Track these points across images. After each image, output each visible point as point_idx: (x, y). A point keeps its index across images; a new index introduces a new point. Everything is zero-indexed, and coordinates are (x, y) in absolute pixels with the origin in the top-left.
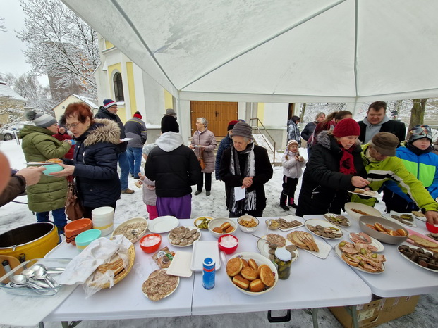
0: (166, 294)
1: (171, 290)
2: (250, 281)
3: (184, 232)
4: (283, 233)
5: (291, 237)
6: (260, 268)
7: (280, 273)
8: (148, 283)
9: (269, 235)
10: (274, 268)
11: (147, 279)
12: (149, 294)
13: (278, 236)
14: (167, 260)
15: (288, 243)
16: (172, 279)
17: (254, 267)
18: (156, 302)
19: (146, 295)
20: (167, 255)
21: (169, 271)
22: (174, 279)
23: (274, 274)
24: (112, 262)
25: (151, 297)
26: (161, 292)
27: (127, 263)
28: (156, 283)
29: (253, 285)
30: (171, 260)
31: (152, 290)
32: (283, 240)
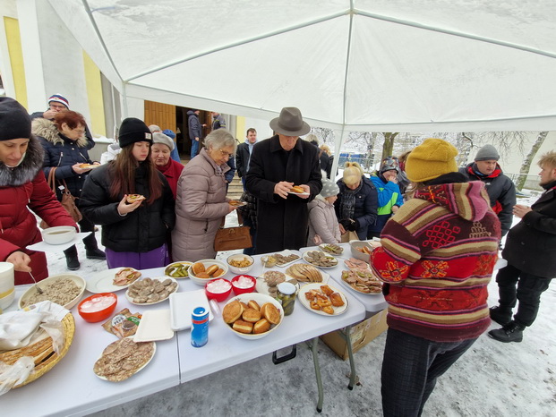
0: (138, 367)
1: (144, 361)
2: (254, 323)
3: (151, 285)
4: (282, 269)
5: (290, 272)
6: (264, 307)
8: (105, 361)
9: (267, 273)
10: (278, 304)
11: (100, 356)
12: (107, 375)
13: (276, 273)
14: (131, 325)
15: (288, 278)
16: (143, 348)
17: (256, 308)
18: (123, 382)
19: (104, 378)
20: (129, 319)
21: (136, 338)
22: (147, 346)
23: (279, 310)
24: (32, 344)
25: (113, 378)
26: (128, 368)
27: (60, 342)
28: (118, 358)
29: (257, 326)
30: (138, 323)
31: (112, 369)
32: (282, 276)
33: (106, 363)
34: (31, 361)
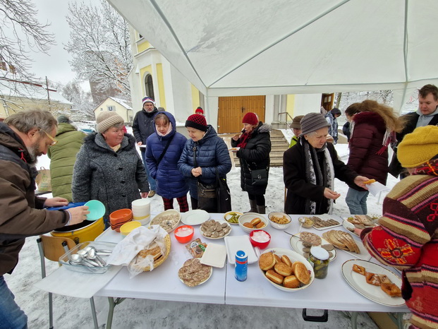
0: (200, 281)
1: (204, 278)
2: (284, 277)
3: (215, 225)
4: (319, 232)
5: (327, 236)
6: (295, 265)
7: (316, 272)
8: (183, 270)
9: (303, 233)
10: (309, 266)
11: (182, 266)
12: (184, 280)
13: (312, 235)
14: (200, 250)
15: (324, 242)
16: (205, 269)
17: (288, 264)
18: (191, 288)
19: (182, 281)
20: (200, 246)
21: (202, 261)
22: (207, 268)
23: (310, 272)
24: (151, 248)
25: (187, 283)
26: (195, 279)
27: (164, 250)
28: (191, 271)
29: (287, 280)
30: (204, 250)
31: (187, 276)
32: (318, 238)
33: (185, 271)
34: (152, 258)
